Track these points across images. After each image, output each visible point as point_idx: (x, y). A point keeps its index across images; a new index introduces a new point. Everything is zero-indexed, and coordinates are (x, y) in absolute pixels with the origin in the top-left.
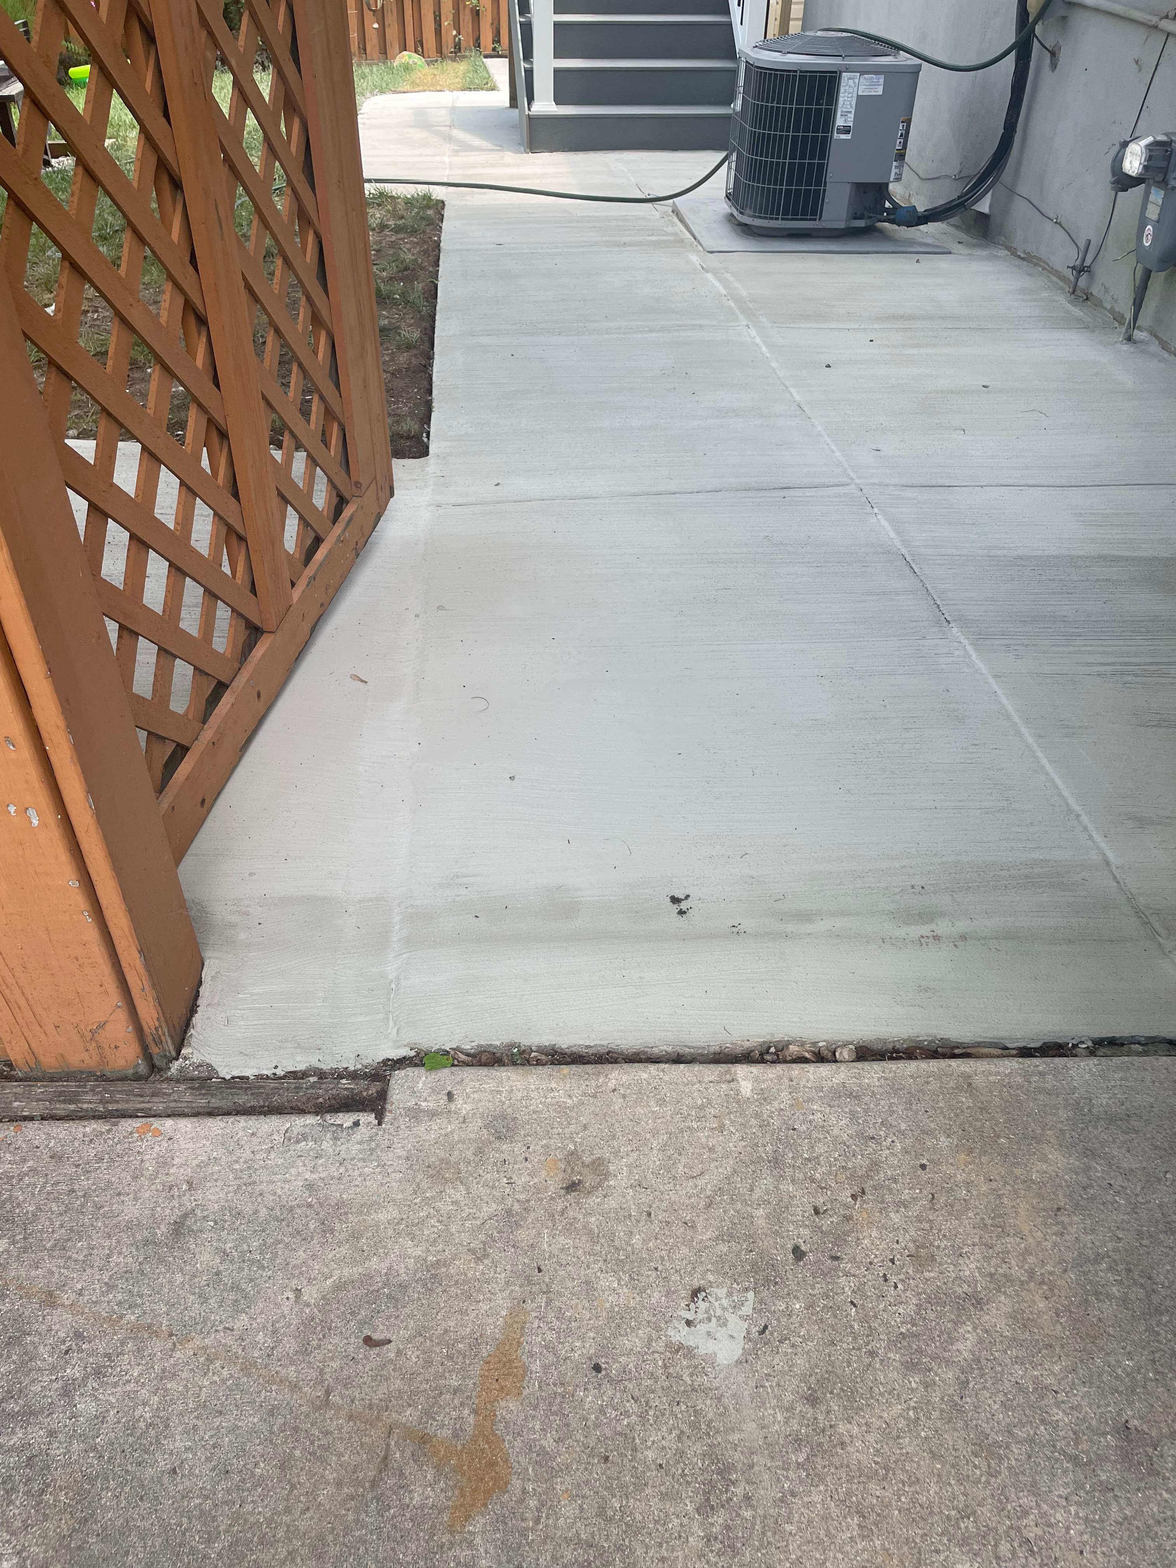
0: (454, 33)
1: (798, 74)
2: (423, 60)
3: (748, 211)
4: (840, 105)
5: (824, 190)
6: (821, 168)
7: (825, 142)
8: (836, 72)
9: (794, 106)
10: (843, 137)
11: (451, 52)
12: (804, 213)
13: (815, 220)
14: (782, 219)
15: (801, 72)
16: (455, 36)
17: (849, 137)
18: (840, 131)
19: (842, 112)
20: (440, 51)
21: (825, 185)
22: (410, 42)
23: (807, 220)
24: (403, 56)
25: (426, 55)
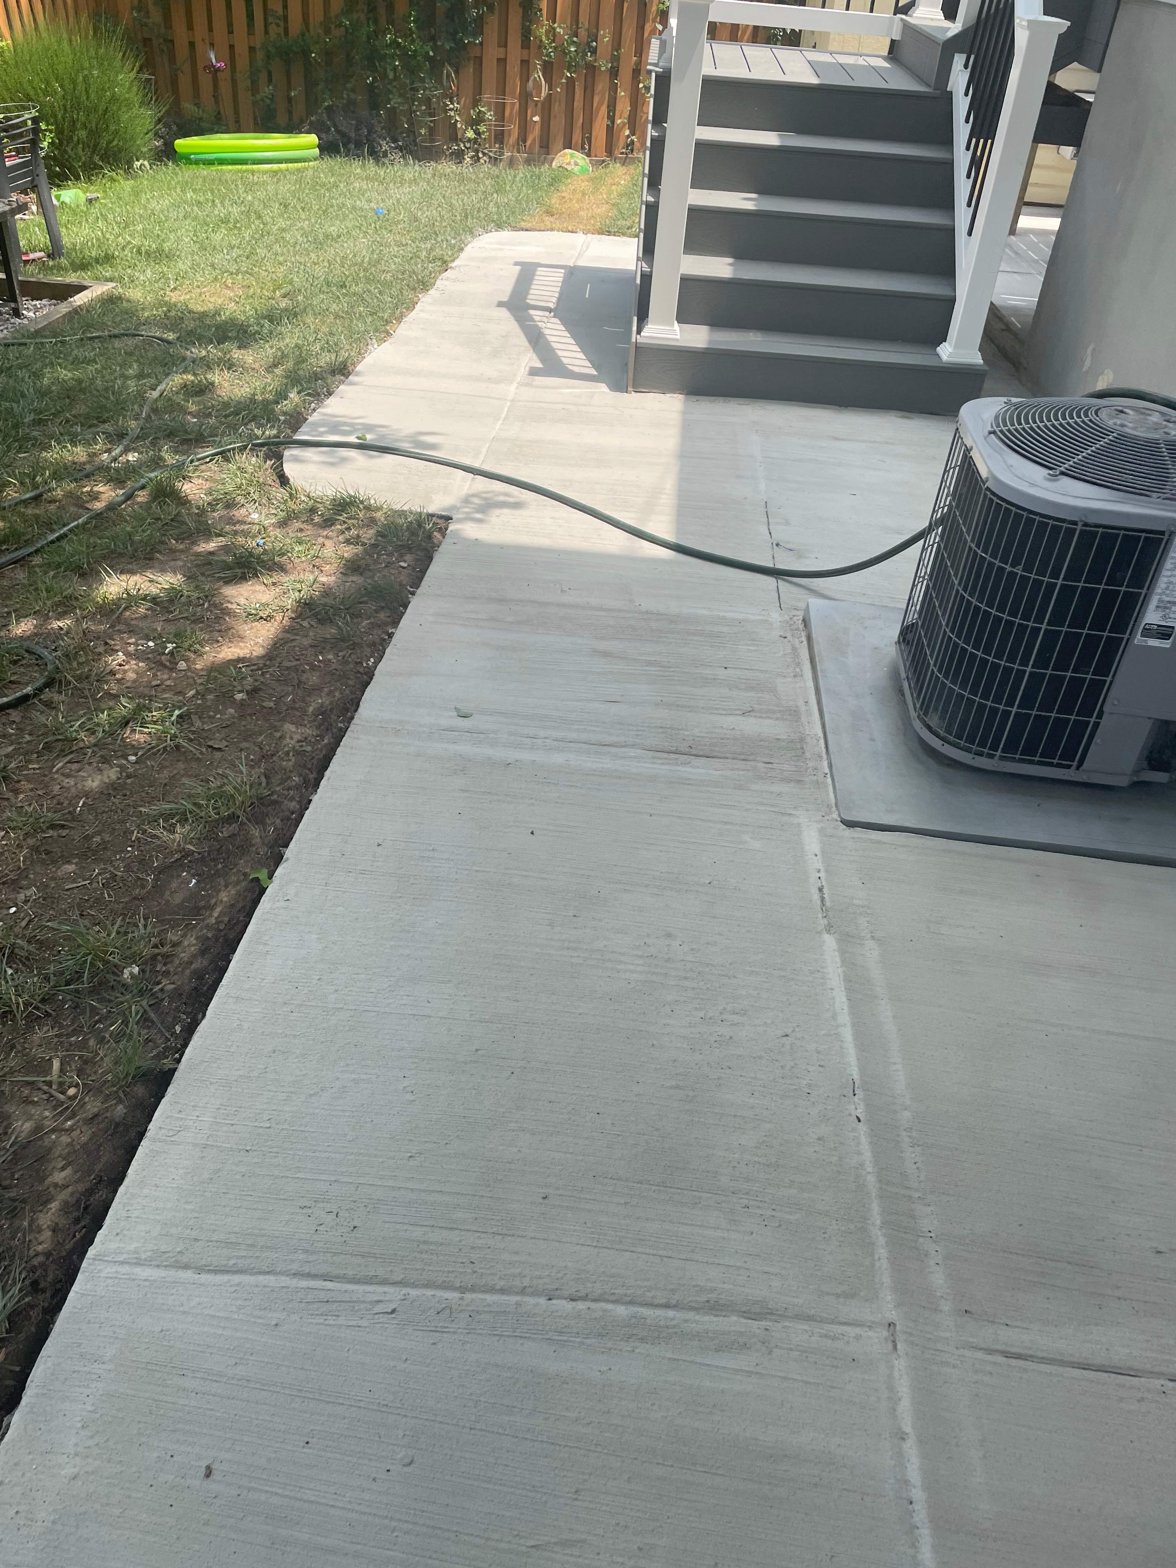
0: (627, 132)
1: (1079, 528)
2: (587, 159)
3: (934, 720)
4: (1158, 590)
5: (1097, 725)
6: (1097, 689)
7: (1113, 648)
8: (1162, 533)
9: (1060, 582)
10: (1153, 642)
11: (622, 153)
12: (1049, 753)
13: (1069, 767)
14: (1002, 758)
15: (1086, 525)
16: (628, 137)
17: (1166, 644)
18: (1148, 632)
19: (1160, 601)
20: (610, 151)
21: (1100, 716)
22: (577, 136)
23: (1051, 765)
24: (565, 155)
25: (593, 154)
